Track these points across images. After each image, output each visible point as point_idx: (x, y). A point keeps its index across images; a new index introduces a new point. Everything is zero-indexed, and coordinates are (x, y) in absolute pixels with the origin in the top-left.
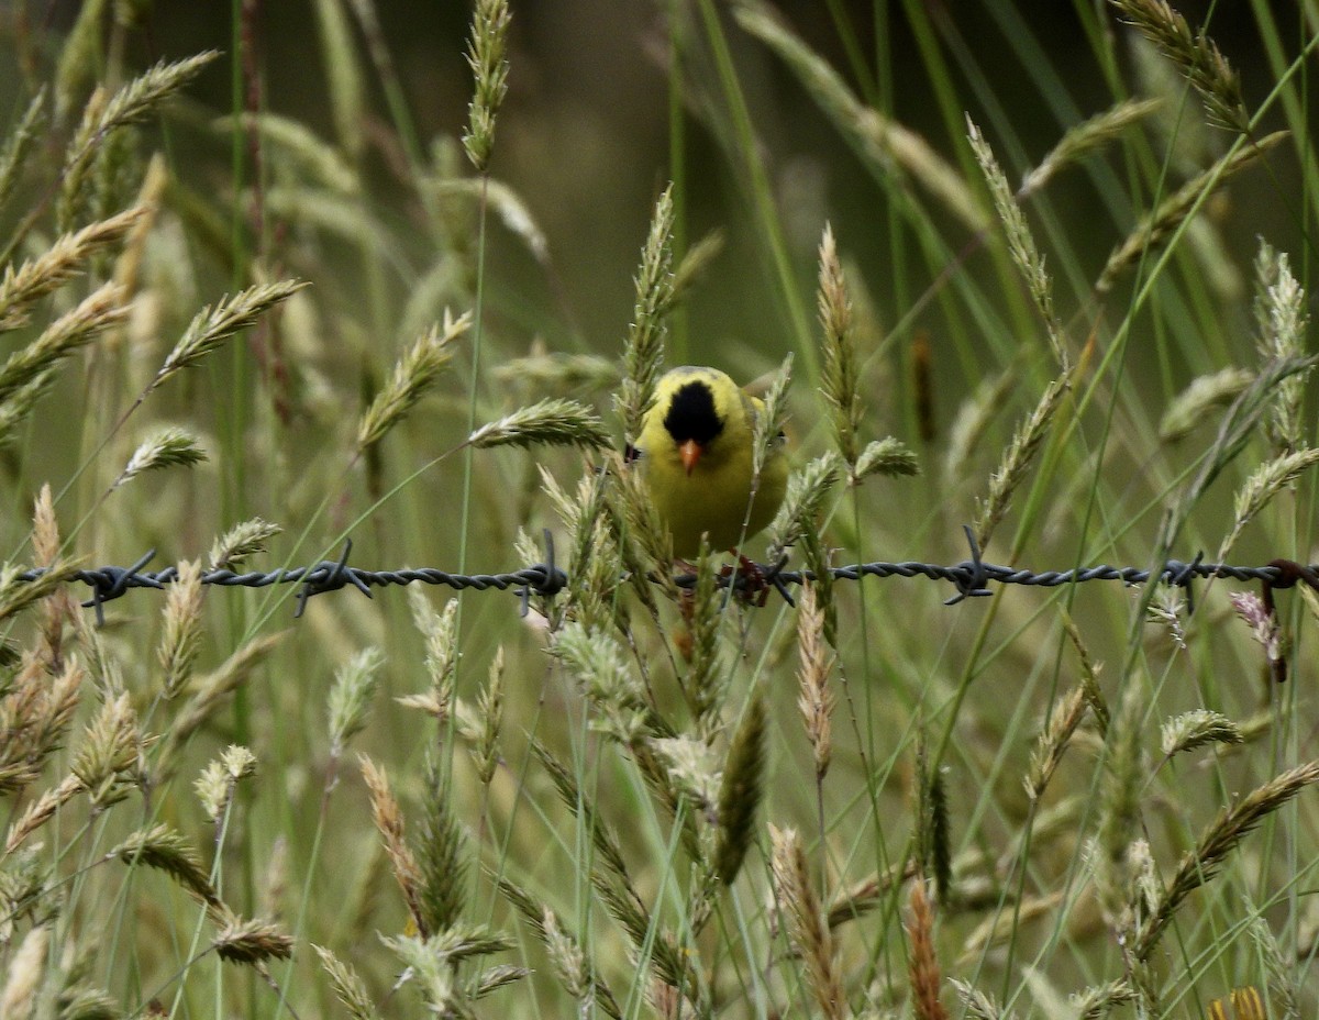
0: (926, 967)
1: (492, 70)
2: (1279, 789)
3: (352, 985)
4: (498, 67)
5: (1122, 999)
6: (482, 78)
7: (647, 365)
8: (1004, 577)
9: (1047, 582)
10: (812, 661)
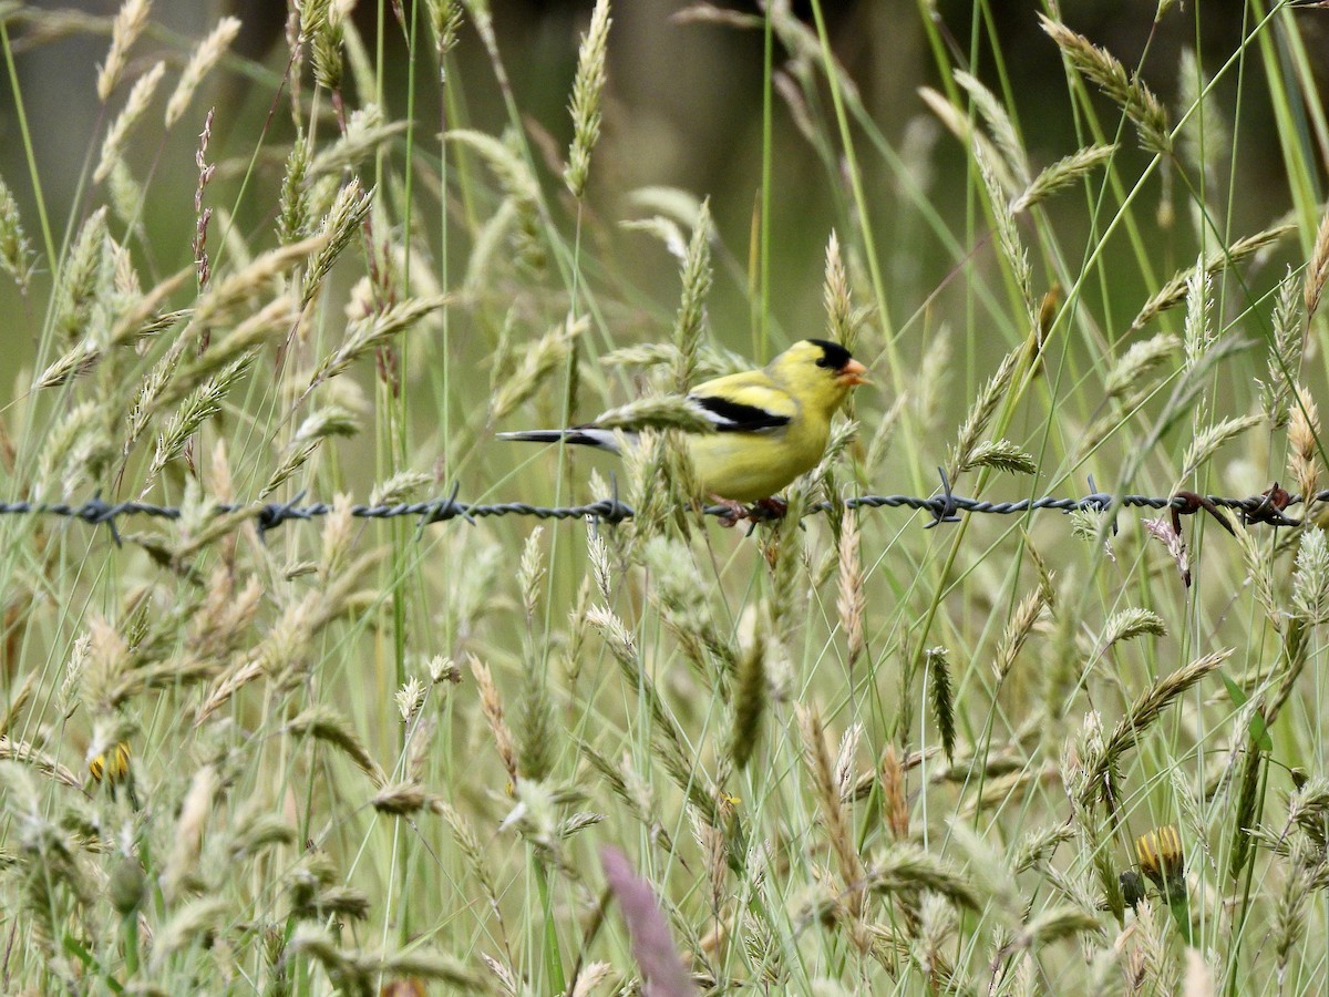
0: (898, 813)
1: (588, 119)
2: (1191, 673)
3: (465, 831)
4: (593, 117)
5: (1068, 837)
6: (580, 124)
7: (692, 341)
8: (969, 507)
9: (1003, 511)
10: (848, 572)
